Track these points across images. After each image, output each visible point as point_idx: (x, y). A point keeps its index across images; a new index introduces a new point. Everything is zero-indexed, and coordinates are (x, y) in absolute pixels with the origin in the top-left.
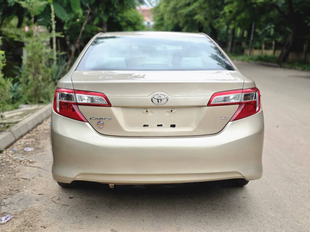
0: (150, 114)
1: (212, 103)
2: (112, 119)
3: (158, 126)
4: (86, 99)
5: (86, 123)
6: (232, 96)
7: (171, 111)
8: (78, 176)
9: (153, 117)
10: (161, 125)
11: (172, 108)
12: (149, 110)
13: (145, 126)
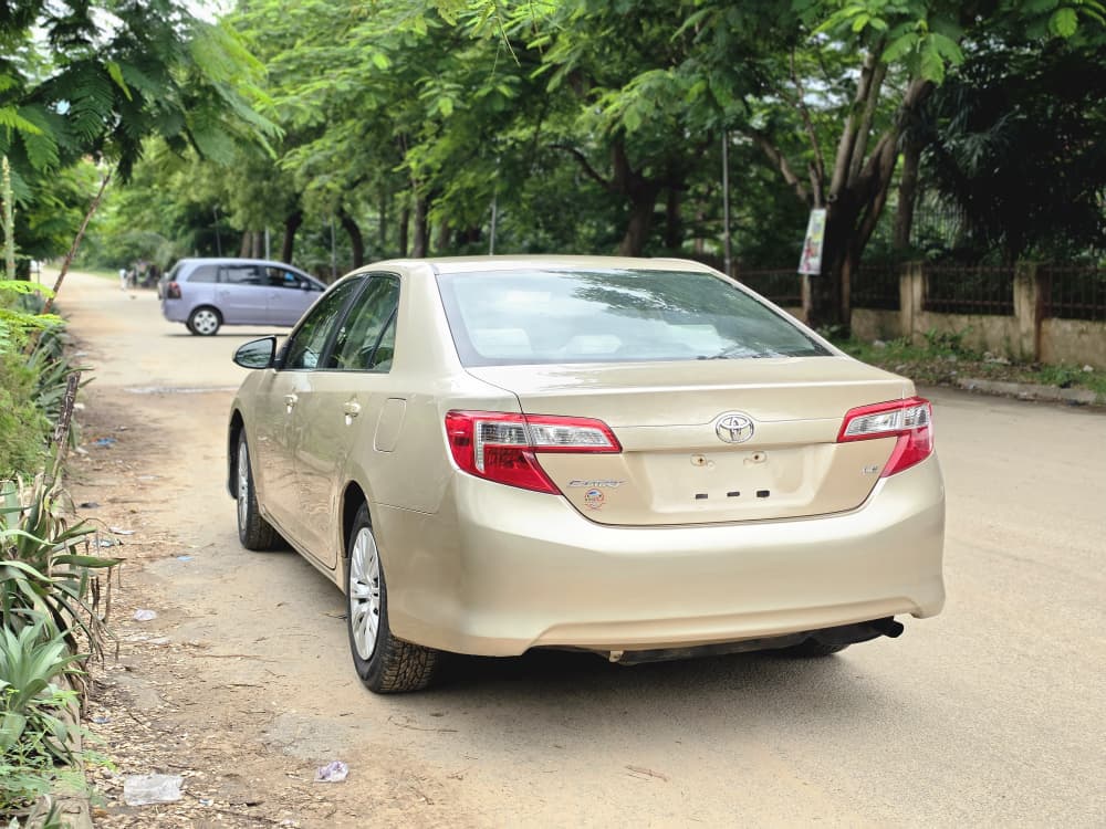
0: (709, 468)
3: (729, 495)
5: (557, 497)
7: (757, 457)
8: (544, 633)
9: (716, 474)
10: (737, 494)
11: (757, 451)
12: (706, 458)
13: (699, 497)
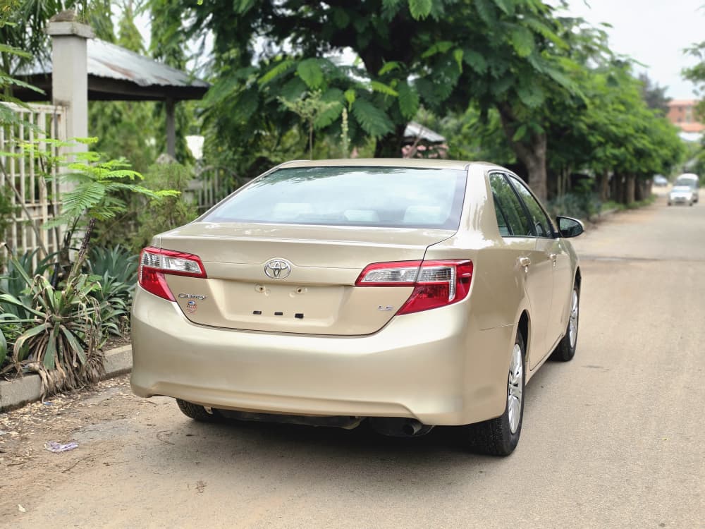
0: (265, 293)
1: (363, 281)
2: (208, 298)
3: (276, 314)
4: (177, 265)
5: (173, 303)
6: (403, 271)
7: (300, 291)
8: (154, 385)
9: (269, 299)
10: (281, 314)
11: (300, 287)
12: (264, 288)
13: (255, 313)
